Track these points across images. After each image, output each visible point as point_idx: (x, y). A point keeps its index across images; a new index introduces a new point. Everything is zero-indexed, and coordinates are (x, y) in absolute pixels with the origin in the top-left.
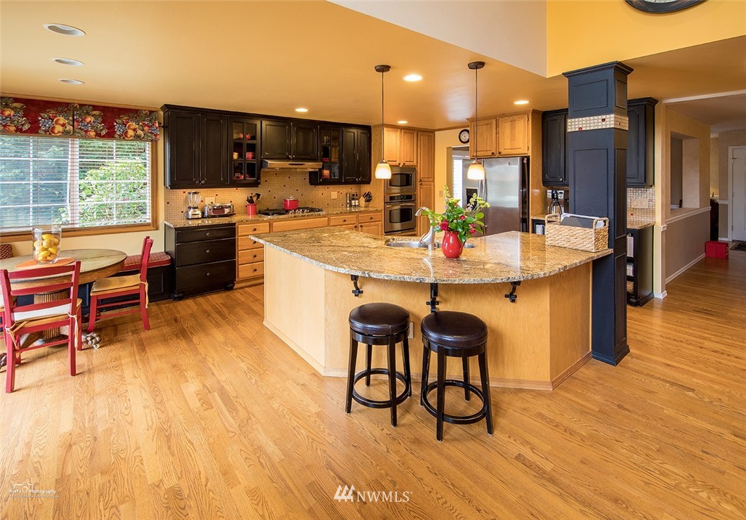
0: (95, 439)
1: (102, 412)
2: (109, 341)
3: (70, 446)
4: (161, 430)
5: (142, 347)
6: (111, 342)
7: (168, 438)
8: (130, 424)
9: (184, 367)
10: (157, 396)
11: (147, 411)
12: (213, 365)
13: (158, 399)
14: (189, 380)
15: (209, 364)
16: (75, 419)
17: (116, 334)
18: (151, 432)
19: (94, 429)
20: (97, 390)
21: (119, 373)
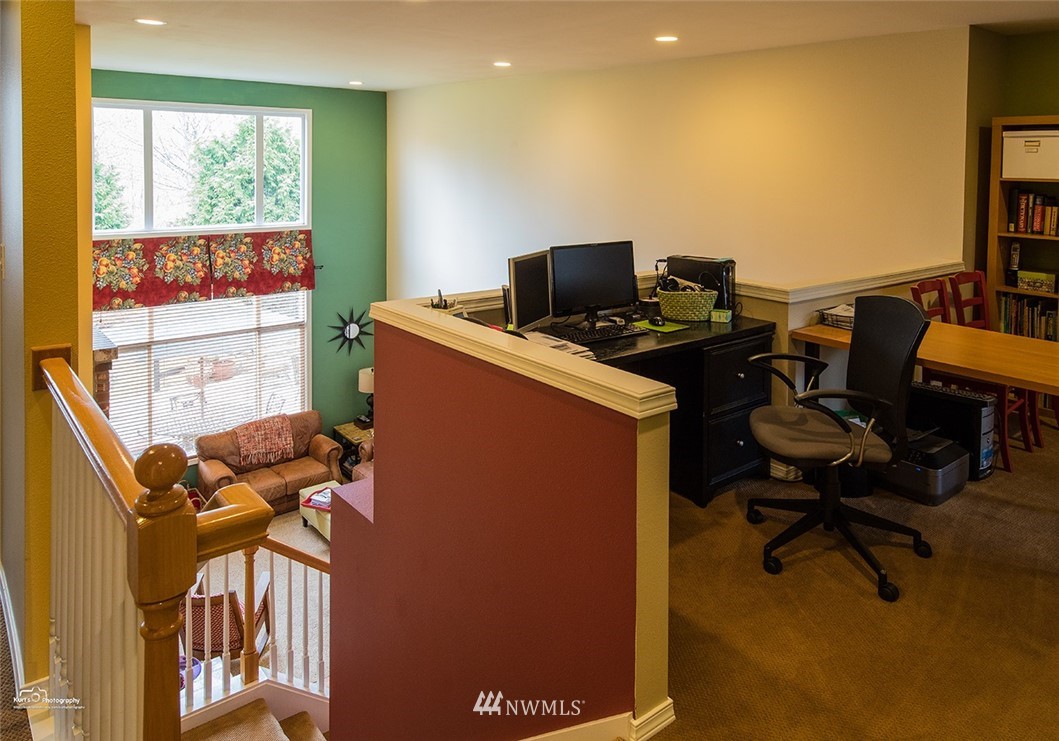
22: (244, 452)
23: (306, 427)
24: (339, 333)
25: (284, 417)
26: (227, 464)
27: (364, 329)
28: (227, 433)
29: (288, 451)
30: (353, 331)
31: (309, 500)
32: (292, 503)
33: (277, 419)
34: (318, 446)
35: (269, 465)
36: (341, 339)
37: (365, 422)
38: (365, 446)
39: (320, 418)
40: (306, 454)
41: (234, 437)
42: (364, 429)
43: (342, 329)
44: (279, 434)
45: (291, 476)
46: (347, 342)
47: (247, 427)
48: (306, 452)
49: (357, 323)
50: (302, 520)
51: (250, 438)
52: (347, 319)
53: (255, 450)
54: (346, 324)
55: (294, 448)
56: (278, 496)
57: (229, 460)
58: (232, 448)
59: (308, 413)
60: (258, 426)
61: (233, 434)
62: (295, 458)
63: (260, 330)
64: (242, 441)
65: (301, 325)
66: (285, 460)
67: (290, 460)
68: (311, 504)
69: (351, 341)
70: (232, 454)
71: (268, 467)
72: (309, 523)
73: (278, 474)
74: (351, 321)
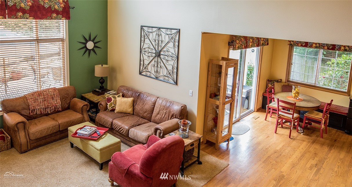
0: (281, 155)
1: (287, 151)
2: (308, 134)
3: (275, 152)
4: (294, 164)
5: (314, 142)
6: (307, 135)
7: (293, 167)
8: (290, 158)
9: (317, 156)
10: (302, 157)
11: (296, 158)
12: (327, 162)
13: (301, 158)
14: (315, 160)
15: (326, 160)
16: (281, 148)
17: (311, 133)
18: (292, 163)
19: (282, 153)
20: (291, 145)
21: (300, 145)
22: (31, 108)
23: (68, 94)
24: (83, 46)
25: (54, 89)
26: (22, 115)
27: (97, 45)
28: (21, 98)
29: (58, 107)
30: (90, 45)
31: (76, 133)
32: (63, 135)
33: (50, 90)
34: (75, 104)
35: (47, 115)
36: (84, 49)
37: (99, 92)
38: (103, 103)
39: (75, 90)
40: (68, 108)
41: (25, 100)
42: (98, 95)
43: (85, 44)
44: (53, 98)
45: (62, 119)
46: (88, 51)
47: (33, 94)
48: (68, 107)
49: (93, 41)
50: (70, 144)
51: (35, 100)
52: (88, 38)
53: (38, 107)
54: (87, 41)
55: (61, 105)
56: (55, 131)
57: (23, 113)
58: (24, 106)
59: (68, 87)
60: (39, 94)
61: (25, 98)
62: (62, 111)
63: (38, 41)
64: (31, 102)
65: (62, 40)
66: (56, 111)
67: (59, 112)
68: (77, 135)
69: (90, 50)
70: (24, 109)
71: (47, 116)
72: (75, 145)
73: (54, 119)
74: (90, 40)
